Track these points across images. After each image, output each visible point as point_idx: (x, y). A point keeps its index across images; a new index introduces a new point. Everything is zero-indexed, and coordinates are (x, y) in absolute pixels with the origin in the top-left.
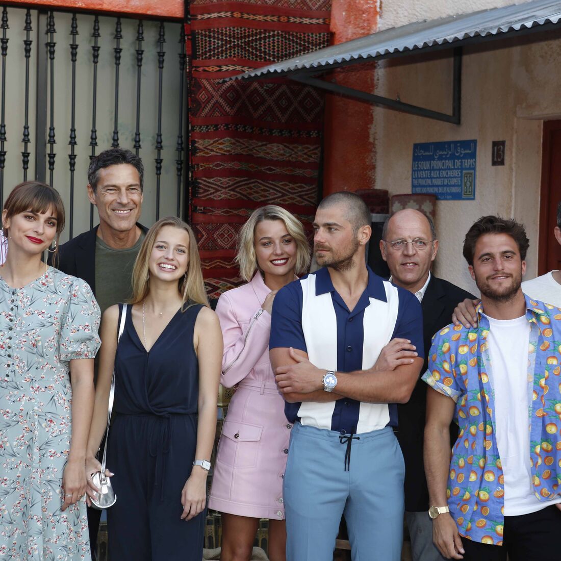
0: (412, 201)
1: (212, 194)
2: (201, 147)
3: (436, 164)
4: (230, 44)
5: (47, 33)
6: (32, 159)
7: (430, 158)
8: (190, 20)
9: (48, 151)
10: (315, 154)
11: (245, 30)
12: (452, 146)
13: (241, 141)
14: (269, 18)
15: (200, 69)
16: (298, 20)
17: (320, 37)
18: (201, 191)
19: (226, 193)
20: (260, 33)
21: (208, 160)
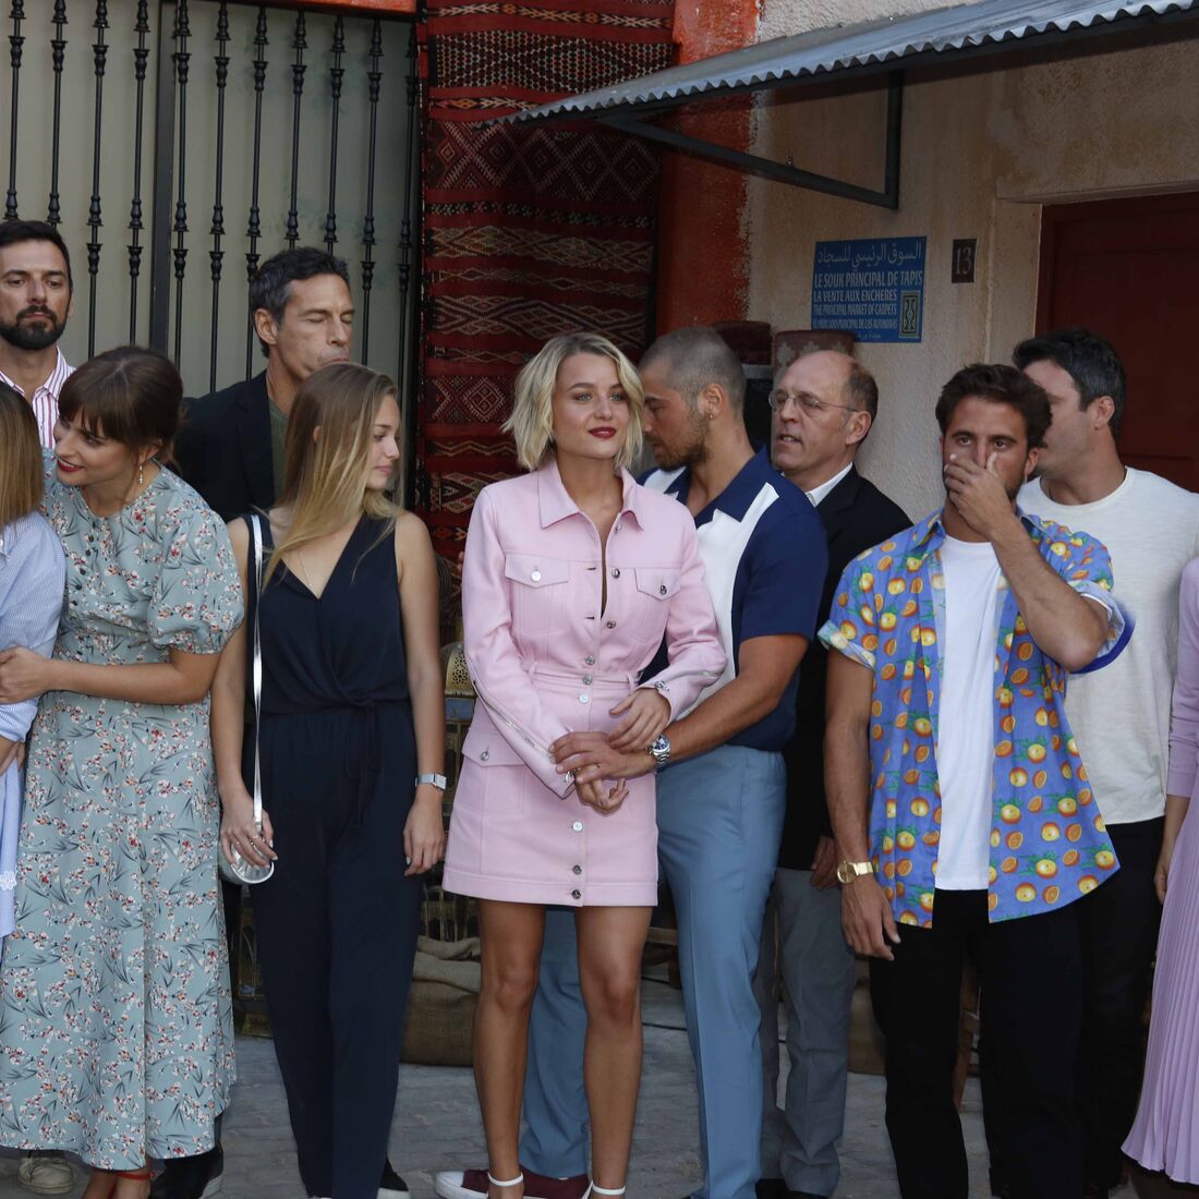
0: (811, 343)
1: (461, 324)
2: (442, 241)
3: (857, 278)
4: (496, 60)
5: (174, 37)
6: (145, 258)
7: (846, 268)
8: (426, 16)
9: (174, 245)
10: (643, 257)
11: (523, 36)
12: (884, 247)
13: (513, 232)
14: (565, 16)
15: (444, 104)
16: (616, 20)
17: (654, 51)
18: (442, 319)
19: (486, 324)
20: (550, 42)
21: (454, 264)
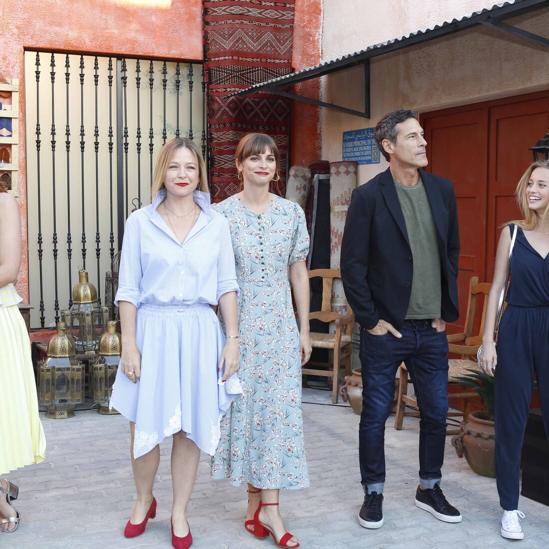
0: (342, 166)
1: (223, 164)
2: (215, 137)
3: (356, 143)
4: (232, 75)
5: (122, 72)
6: (115, 146)
7: (353, 140)
8: (207, 61)
9: (124, 142)
10: (284, 140)
11: (240, 67)
12: (366, 131)
13: (240, 133)
14: (255, 60)
15: (214, 91)
16: (272, 61)
17: (286, 71)
18: (216, 163)
19: (231, 164)
20: (250, 69)
21: (220, 144)
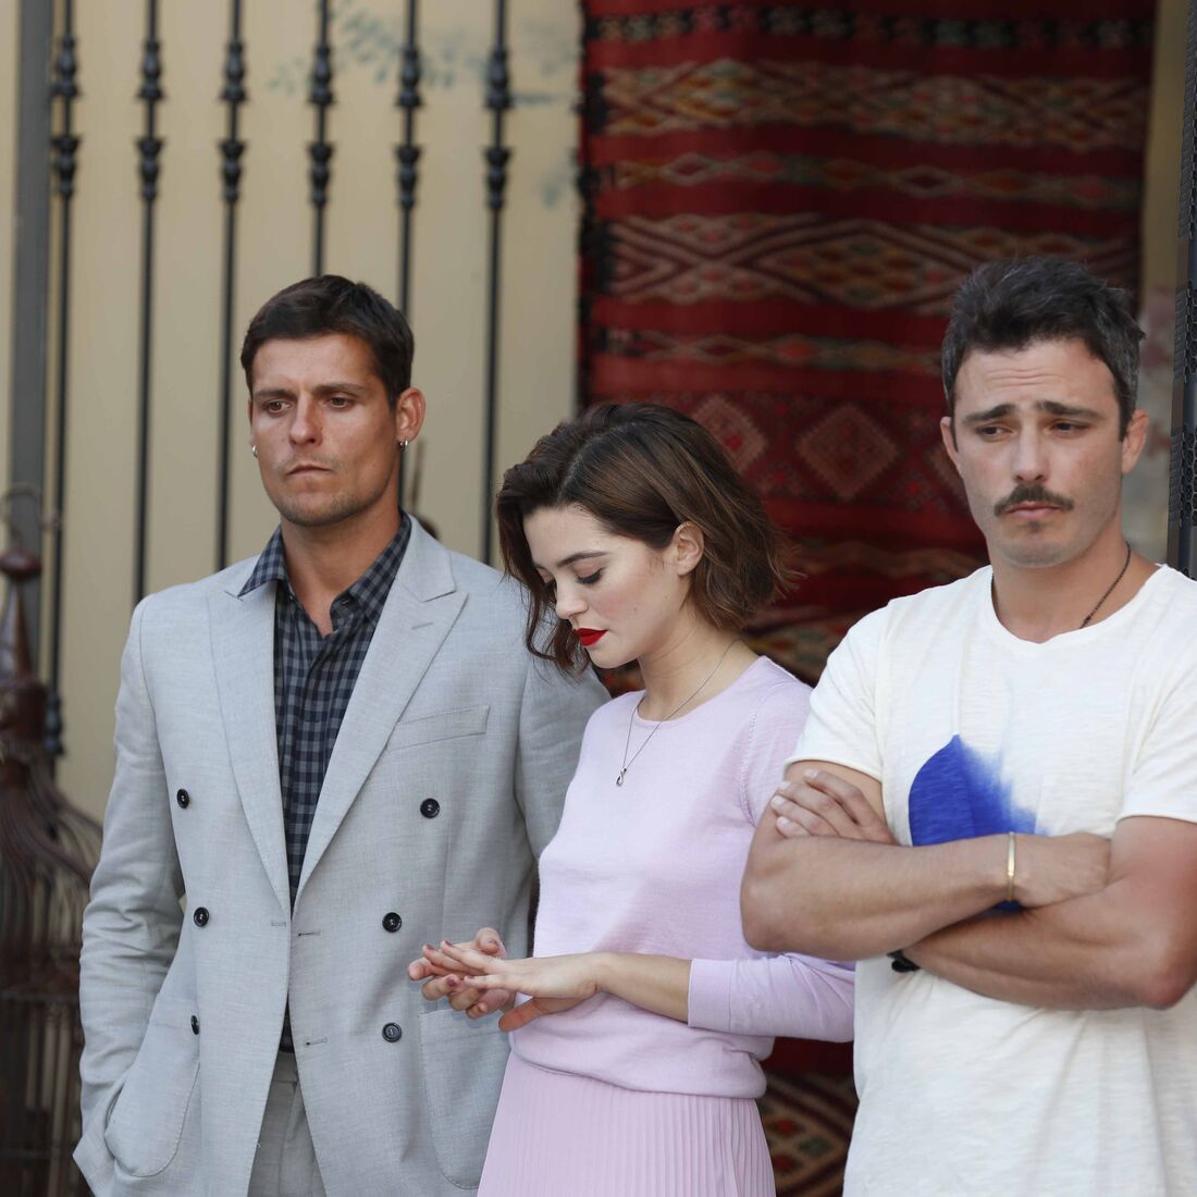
1: (666, 279)
2: (625, 98)
10: (1118, 114)
13: (787, 71)
18: (624, 269)
19: (715, 277)
21: (655, 148)
